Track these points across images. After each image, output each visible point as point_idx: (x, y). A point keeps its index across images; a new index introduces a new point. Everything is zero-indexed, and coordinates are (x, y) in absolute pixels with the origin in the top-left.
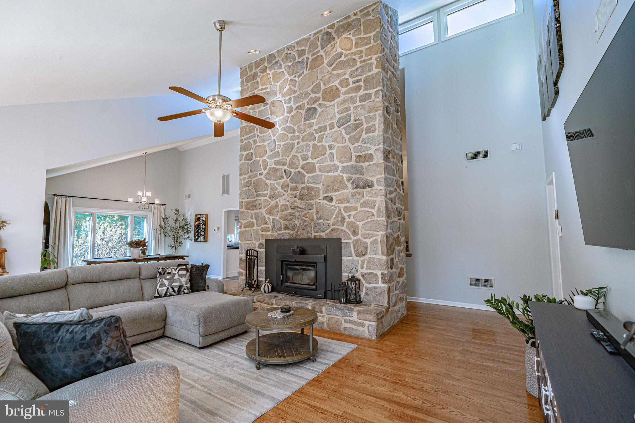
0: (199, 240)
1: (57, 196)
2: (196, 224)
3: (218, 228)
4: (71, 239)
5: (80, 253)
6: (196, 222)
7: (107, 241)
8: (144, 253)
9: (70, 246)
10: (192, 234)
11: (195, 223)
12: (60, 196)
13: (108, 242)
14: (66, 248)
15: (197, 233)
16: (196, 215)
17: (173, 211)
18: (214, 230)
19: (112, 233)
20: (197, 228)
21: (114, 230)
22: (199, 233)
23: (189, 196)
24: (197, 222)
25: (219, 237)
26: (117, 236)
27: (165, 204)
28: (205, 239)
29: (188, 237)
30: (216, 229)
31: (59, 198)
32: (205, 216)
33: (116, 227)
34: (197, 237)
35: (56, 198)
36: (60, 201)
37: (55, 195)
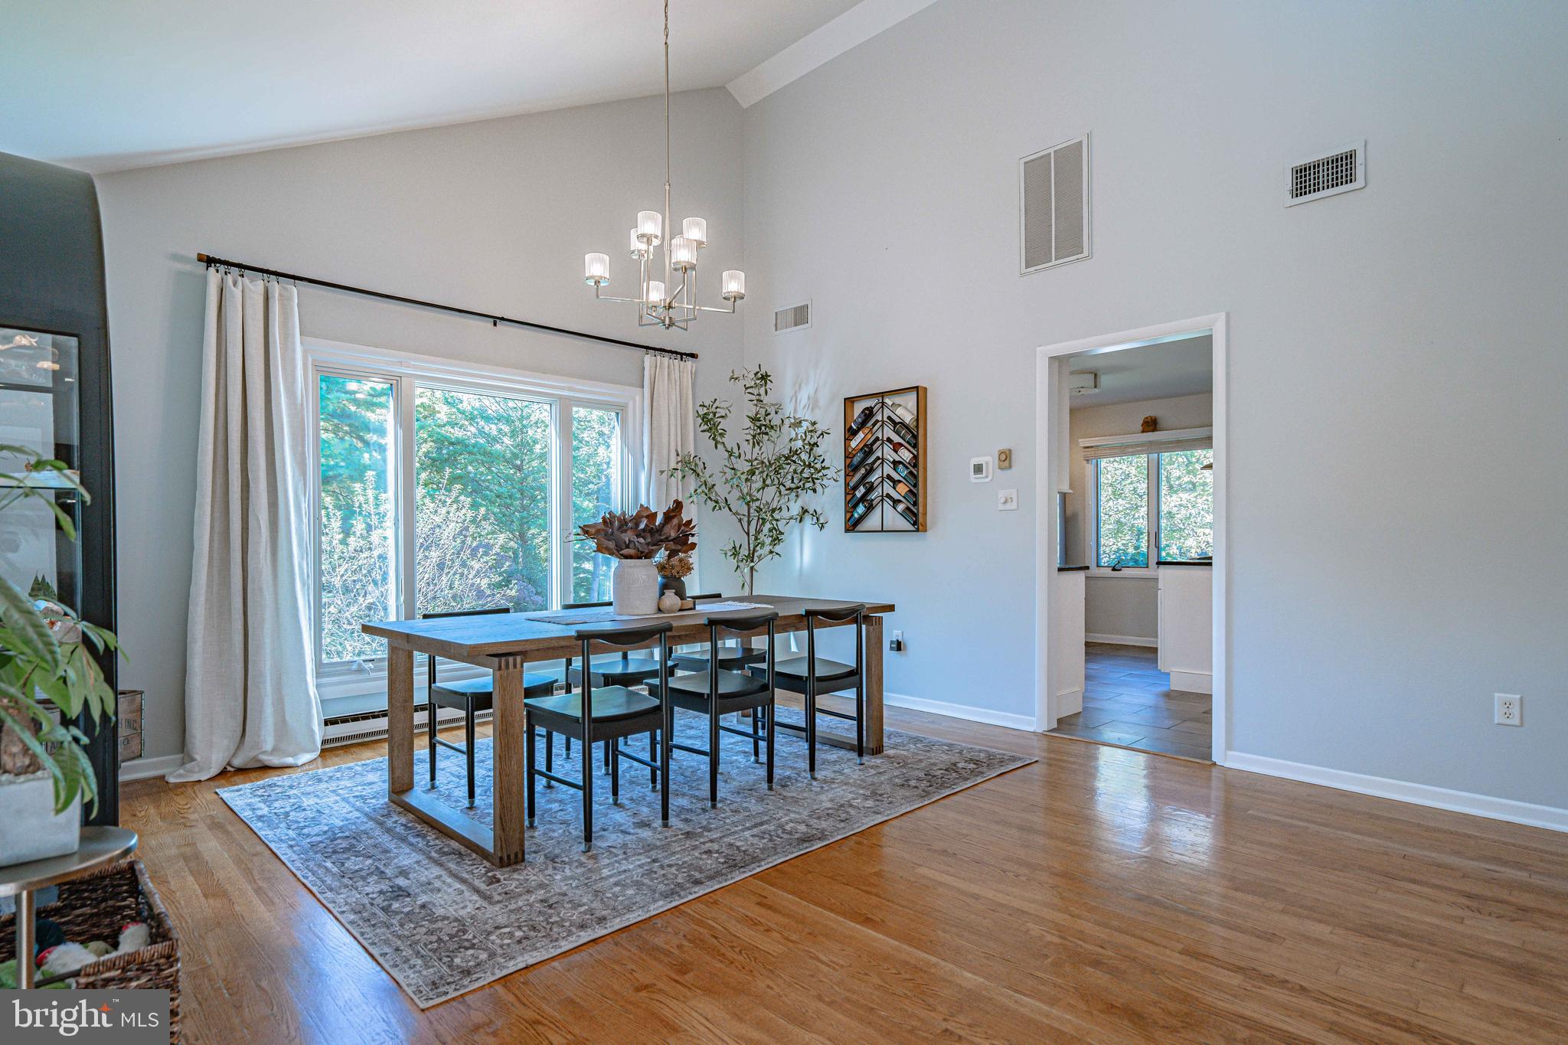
0: (873, 521)
1: (222, 268)
2: (853, 444)
3: (1006, 458)
4: (304, 506)
5: (354, 581)
6: (851, 433)
7: (426, 544)
8: (672, 582)
9: (300, 545)
10: (830, 498)
11: (847, 440)
12: (235, 271)
13: (427, 548)
14: (282, 554)
15: (862, 490)
16: (849, 402)
17: (741, 383)
18: (978, 469)
19: (438, 519)
20: (859, 464)
21: (444, 510)
22: (871, 489)
23: (800, 316)
24: (861, 435)
25: (1013, 506)
26: (453, 528)
27: (693, 356)
28: (916, 518)
29: (805, 511)
30: (989, 460)
31: (230, 279)
32: (911, 400)
33: (449, 501)
34: (861, 509)
35: (213, 276)
36: (238, 292)
37: (210, 261)
